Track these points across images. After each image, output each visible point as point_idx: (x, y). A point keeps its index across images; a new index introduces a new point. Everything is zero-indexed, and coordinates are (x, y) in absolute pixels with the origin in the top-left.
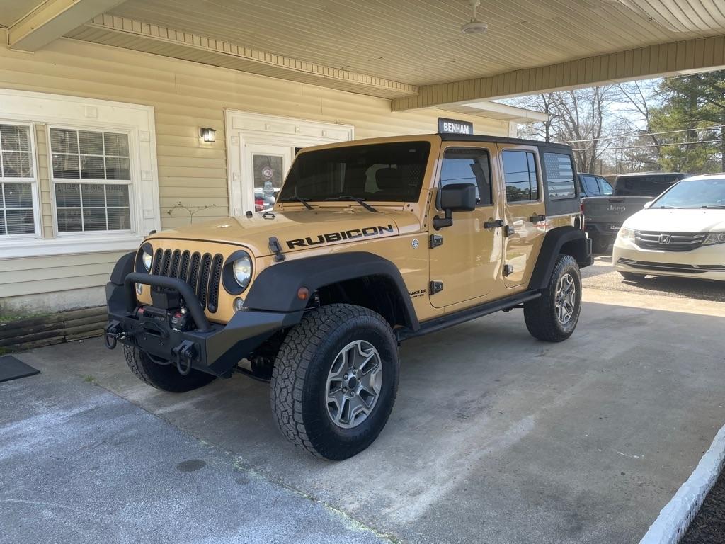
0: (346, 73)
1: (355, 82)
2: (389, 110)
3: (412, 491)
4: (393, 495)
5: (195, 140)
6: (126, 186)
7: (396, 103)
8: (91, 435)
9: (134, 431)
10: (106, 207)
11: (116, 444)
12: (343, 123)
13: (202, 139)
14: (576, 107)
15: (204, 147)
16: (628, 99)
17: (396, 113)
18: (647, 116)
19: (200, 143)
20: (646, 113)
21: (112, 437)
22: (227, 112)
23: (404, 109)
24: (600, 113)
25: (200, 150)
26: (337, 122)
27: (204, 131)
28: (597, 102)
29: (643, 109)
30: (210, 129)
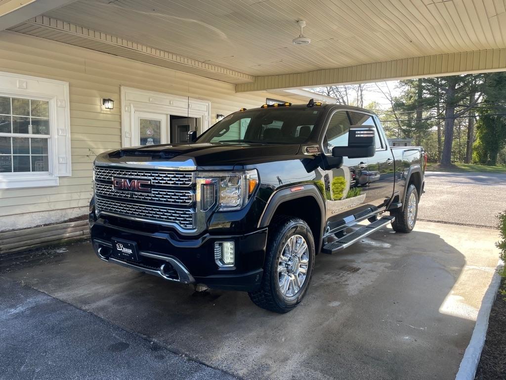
0: (207, 65)
1: (213, 71)
2: (234, 92)
3: (282, 358)
4: (270, 362)
5: (98, 107)
6: (46, 140)
7: (239, 87)
8: (36, 327)
9: (70, 323)
10: (30, 155)
11: (57, 333)
12: (202, 99)
13: (103, 107)
14: (347, 94)
15: (105, 112)
16: (379, 91)
17: (239, 94)
18: (391, 101)
19: (101, 109)
20: (391, 100)
21: (53, 328)
22: (122, 88)
23: (244, 91)
24: (362, 98)
25: (101, 115)
26: (199, 98)
27: (105, 101)
28: (360, 91)
29: (389, 98)
30: (109, 100)
